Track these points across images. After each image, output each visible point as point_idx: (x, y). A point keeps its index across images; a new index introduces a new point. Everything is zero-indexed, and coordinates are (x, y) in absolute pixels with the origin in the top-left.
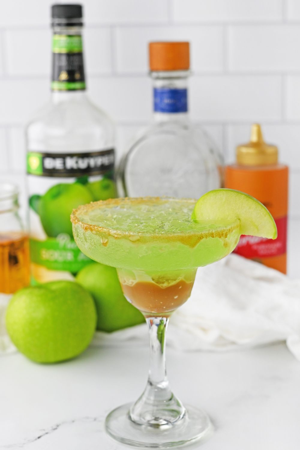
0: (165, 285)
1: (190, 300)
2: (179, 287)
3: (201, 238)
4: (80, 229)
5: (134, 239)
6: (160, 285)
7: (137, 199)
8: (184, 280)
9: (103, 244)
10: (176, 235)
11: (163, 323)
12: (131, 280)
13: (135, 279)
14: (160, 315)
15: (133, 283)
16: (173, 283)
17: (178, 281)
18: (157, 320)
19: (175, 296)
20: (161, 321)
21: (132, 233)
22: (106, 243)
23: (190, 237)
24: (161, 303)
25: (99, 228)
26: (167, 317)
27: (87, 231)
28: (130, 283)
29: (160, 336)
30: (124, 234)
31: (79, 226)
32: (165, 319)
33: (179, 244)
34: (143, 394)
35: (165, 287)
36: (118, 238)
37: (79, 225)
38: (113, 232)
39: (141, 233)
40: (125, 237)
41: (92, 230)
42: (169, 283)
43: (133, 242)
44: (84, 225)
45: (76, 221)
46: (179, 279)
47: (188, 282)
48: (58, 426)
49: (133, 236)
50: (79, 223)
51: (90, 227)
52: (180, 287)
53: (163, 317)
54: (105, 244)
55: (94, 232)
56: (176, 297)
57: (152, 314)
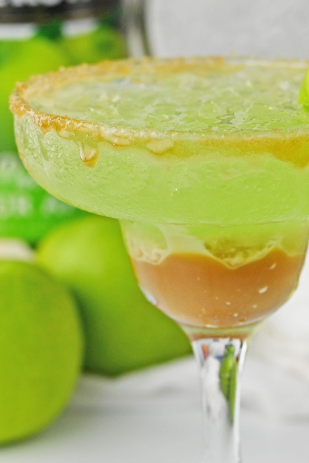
0: (238, 260)
1: (296, 297)
2: (270, 265)
4: (31, 128)
5: (159, 147)
6: (224, 262)
7: (169, 61)
8: (281, 247)
9: (86, 160)
10: (260, 136)
11: (233, 353)
12: (156, 250)
13: (164, 247)
14: (226, 332)
15: (159, 256)
16: (255, 256)
17: (266, 251)
18: (219, 346)
19: (262, 287)
20: (228, 347)
21: (153, 134)
22: (93, 158)
23: (295, 142)
24: (228, 303)
25: (75, 123)
26: (242, 337)
27: (48, 131)
28: (154, 258)
29: (226, 383)
30: (136, 135)
31: (29, 121)
32: (236, 343)
33: (267, 159)
35: (237, 264)
36: (121, 146)
37: (28, 118)
38: (107, 132)
39: (176, 134)
40: (139, 144)
41: (58, 128)
42: (246, 255)
43: (158, 154)
44: (39, 118)
45: (22, 108)
46: (270, 246)
47: (291, 254)
49: (157, 140)
50: (28, 112)
51: (54, 120)
52: (273, 266)
53: (232, 337)
54: (89, 162)
55: (63, 132)
56: (263, 290)
57: (206, 332)
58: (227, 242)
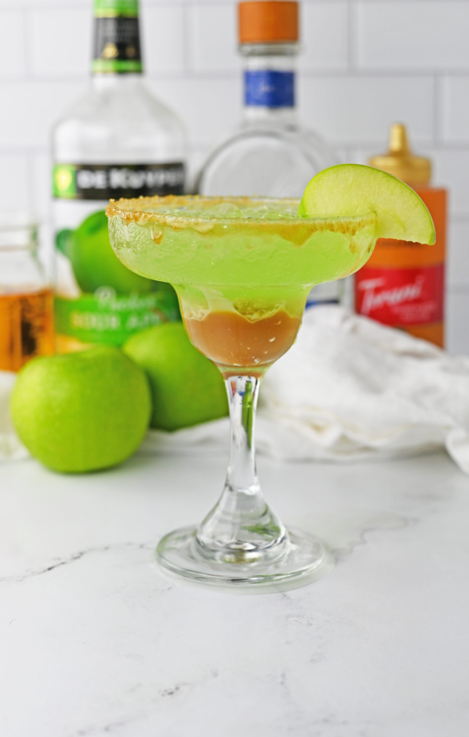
0: (256, 317)
1: (294, 348)
2: (277, 322)
3: (312, 230)
4: (119, 223)
5: (205, 228)
6: (246, 317)
8: (284, 309)
9: (155, 240)
10: (272, 223)
11: (251, 390)
12: (201, 310)
13: (207, 308)
14: (248, 370)
15: (203, 314)
16: (268, 315)
17: (274, 312)
18: (241, 383)
19: (271, 338)
20: (248, 382)
21: (200, 220)
22: (161, 237)
23: (295, 228)
24: (249, 348)
25: (148, 215)
26: (257, 375)
27: (130, 222)
28: (199, 316)
29: (246, 411)
30: (189, 221)
31: (118, 218)
32: (253, 380)
33: (277, 239)
34: (217, 504)
35: (255, 320)
36: (179, 228)
37: (117, 216)
38: (169, 220)
39: (216, 220)
40: (190, 229)
41: (136, 219)
42: (262, 313)
43: (203, 234)
44: (125, 213)
45: (114, 210)
46: (277, 308)
47: (292, 316)
48: (81, 554)
49: (203, 224)
50: (117, 212)
51: (135, 214)
52: (280, 323)
53: (250, 375)
54: (157, 241)
55: (141, 222)
56: (272, 340)
57: (233, 370)
58: (250, 304)
